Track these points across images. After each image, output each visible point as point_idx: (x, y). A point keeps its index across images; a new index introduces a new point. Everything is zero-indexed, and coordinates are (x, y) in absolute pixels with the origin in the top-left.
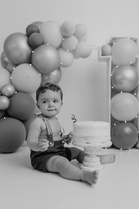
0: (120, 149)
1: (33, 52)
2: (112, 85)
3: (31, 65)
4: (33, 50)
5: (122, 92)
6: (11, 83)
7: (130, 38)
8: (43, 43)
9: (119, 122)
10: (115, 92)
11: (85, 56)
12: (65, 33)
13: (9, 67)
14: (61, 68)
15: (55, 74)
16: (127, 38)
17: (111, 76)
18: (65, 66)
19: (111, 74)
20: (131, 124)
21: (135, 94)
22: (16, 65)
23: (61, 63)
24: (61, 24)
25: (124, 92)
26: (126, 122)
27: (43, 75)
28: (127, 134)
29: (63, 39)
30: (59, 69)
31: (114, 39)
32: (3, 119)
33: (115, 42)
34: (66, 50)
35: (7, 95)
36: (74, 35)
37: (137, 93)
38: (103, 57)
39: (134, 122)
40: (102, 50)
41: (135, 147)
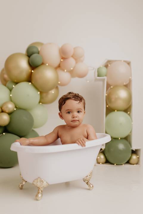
0: (114, 164)
1: (33, 71)
2: (107, 104)
3: (30, 83)
4: (33, 70)
5: (116, 111)
6: (11, 100)
7: (124, 61)
8: (43, 64)
9: (113, 139)
10: (109, 110)
11: (81, 76)
12: (64, 55)
13: (9, 84)
14: (59, 87)
15: (53, 92)
17: (106, 96)
18: (63, 85)
19: (106, 94)
20: (125, 141)
21: (129, 113)
22: (16, 83)
23: (59, 83)
24: (60, 46)
25: (118, 110)
26: (119, 139)
27: (41, 93)
28: (120, 151)
29: (62, 60)
30: (57, 88)
31: (109, 62)
32: (2, 134)
33: (110, 64)
34: (64, 71)
35: (7, 111)
36: (72, 56)
37: (130, 112)
38: (98, 78)
39: (127, 139)
40: (98, 71)
41: (128, 162)
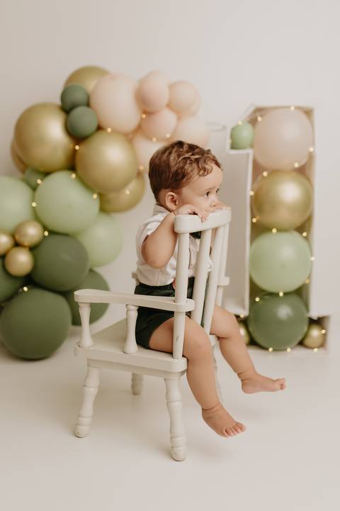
0: (268, 349)
1: (77, 148)
2: (253, 216)
3: (74, 176)
4: (78, 144)
5: (274, 231)
6: (36, 217)
7: (297, 108)
8: (100, 128)
9: (267, 295)
10: (259, 230)
12: (146, 107)
15: (128, 192)
16: (289, 107)
17: (251, 196)
19: (252, 190)
21: (305, 234)
22: (46, 174)
25: (279, 230)
26: (281, 294)
27: (101, 196)
28: (280, 322)
29: (144, 116)
31: (260, 111)
32: (22, 290)
33: (262, 116)
34: (151, 139)
36: (169, 106)
37: (309, 232)
38: (234, 152)
39: (301, 293)
40: (232, 137)
41: (301, 343)
